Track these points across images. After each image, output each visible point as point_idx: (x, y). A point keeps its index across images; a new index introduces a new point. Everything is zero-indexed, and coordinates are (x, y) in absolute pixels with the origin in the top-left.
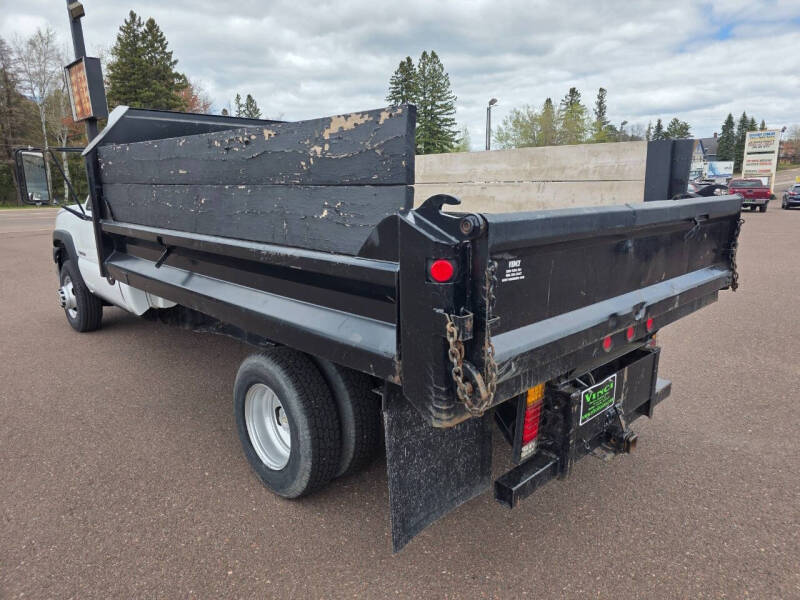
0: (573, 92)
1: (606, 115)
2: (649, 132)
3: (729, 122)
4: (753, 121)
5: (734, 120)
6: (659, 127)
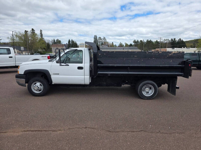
0: (33, 29)
1: (43, 37)
2: (52, 41)
3: (69, 41)
4: (74, 41)
5: (70, 41)
6: (54, 41)
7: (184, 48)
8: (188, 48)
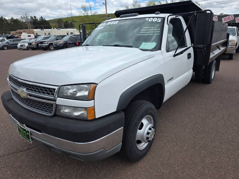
7: (54, 29)
8: (58, 30)
